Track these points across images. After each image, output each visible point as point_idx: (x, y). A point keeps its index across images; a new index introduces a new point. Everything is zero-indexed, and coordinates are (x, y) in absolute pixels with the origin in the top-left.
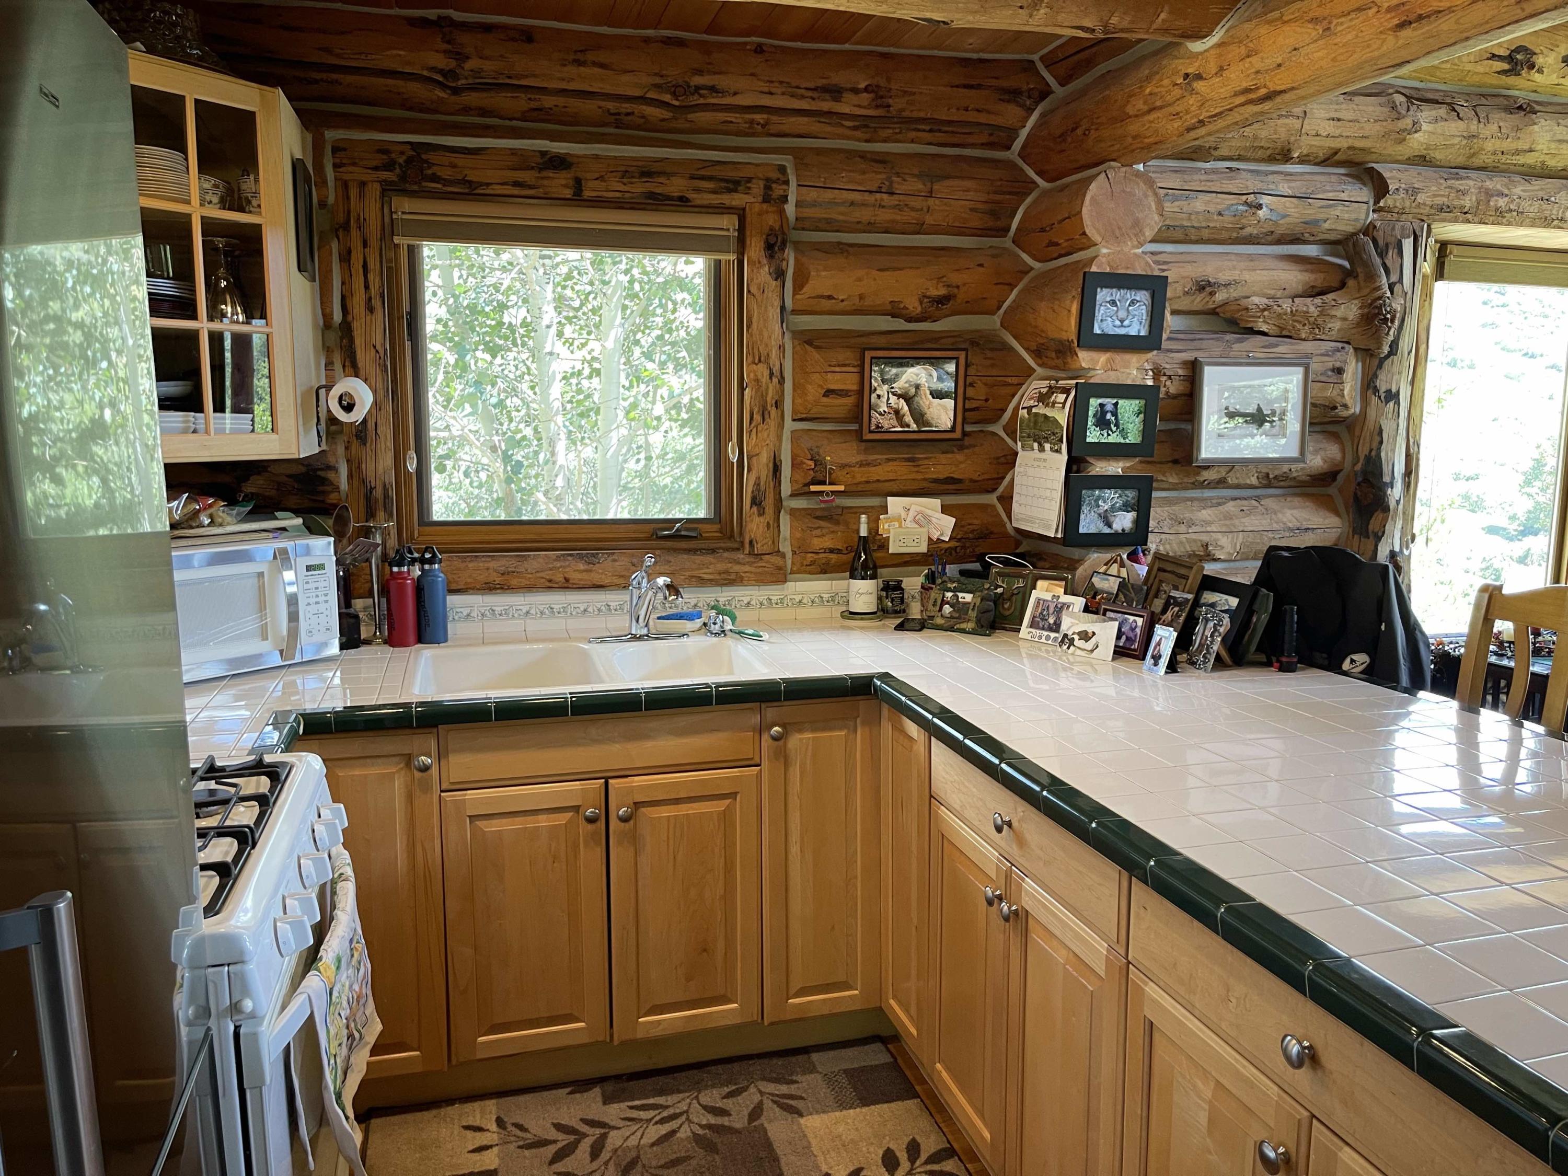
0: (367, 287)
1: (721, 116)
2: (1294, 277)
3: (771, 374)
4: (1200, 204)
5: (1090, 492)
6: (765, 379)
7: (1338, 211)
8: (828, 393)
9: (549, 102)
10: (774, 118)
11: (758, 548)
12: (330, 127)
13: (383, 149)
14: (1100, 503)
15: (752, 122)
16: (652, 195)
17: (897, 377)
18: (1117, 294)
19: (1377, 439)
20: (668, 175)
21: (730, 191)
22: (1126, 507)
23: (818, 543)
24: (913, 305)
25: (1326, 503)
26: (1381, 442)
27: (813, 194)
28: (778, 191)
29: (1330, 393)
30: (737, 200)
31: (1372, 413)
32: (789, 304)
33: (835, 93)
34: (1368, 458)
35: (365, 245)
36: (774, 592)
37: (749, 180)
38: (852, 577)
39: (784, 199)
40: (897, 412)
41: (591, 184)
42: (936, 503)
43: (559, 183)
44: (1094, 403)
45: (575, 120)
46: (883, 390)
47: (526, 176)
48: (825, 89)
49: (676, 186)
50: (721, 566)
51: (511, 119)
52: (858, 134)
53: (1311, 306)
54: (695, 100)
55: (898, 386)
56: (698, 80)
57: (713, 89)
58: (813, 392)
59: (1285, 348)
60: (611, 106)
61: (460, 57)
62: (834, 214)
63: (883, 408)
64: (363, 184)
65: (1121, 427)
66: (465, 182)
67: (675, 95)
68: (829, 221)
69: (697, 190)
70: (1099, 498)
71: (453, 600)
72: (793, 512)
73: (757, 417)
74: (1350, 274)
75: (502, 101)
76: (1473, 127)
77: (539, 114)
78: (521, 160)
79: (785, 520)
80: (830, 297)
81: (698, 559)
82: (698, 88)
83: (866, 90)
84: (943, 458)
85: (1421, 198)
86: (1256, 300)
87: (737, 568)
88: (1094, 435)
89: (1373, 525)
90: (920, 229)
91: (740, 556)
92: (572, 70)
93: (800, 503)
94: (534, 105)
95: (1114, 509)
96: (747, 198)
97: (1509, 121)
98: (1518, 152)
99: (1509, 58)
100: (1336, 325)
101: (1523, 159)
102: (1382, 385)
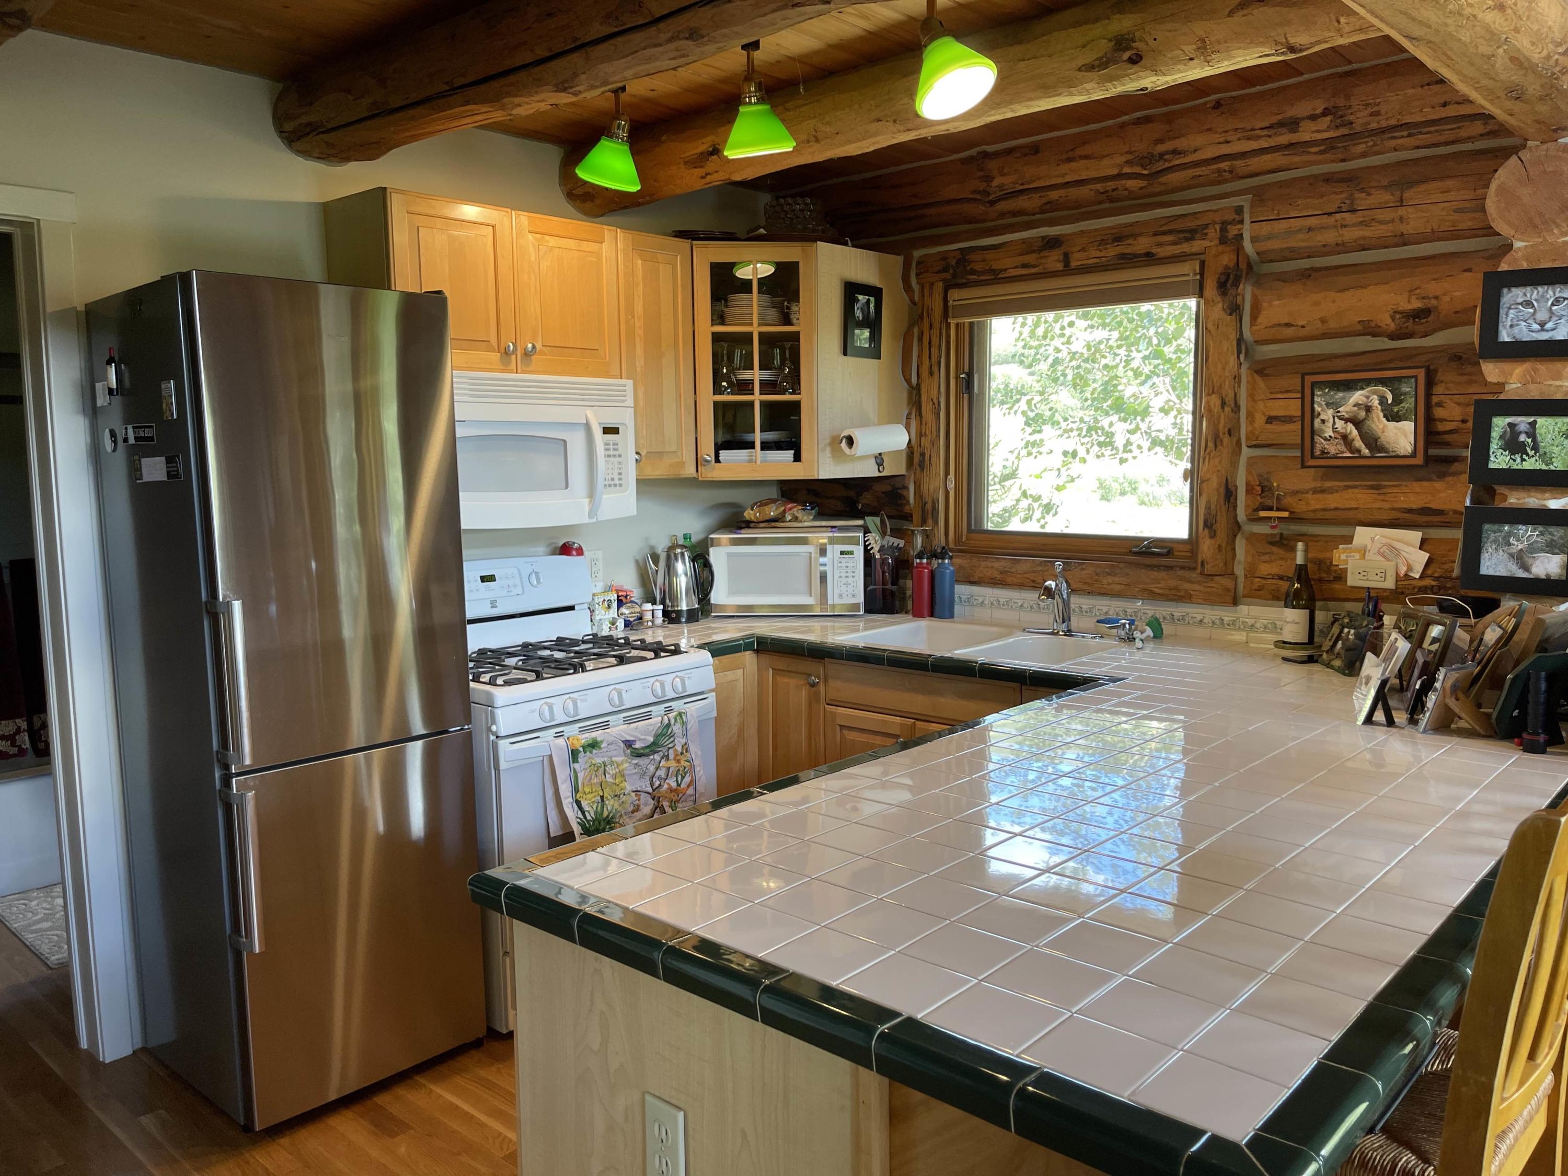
0: (930, 358)
1: (1190, 173)
3: (1223, 404)
5: (1496, 527)
6: (1217, 407)
8: (1270, 420)
9: (1054, 195)
10: (1238, 163)
11: (1208, 569)
12: (917, 248)
13: (944, 257)
14: (1512, 540)
15: (1219, 171)
16: (1123, 256)
17: (1344, 401)
18: (1532, 293)
20: (1135, 236)
21: (1187, 240)
22: (1551, 548)
23: (1265, 569)
24: (1386, 321)
27: (1266, 228)
28: (1233, 231)
30: (1197, 245)
32: (1247, 334)
33: (1293, 124)
35: (931, 328)
36: (1227, 613)
37: (1206, 226)
39: (1240, 237)
40: (1345, 437)
41: (1076, 255)
42: (1416, 536)
43: (1053, 260)
45: (1077, 205)
46: (1328, 414)
47: (1030, 258)
48: (1281, 124)
49: (1142, 245)
50: (1172, 583)
54: (1161, 166)
55: (1344, 410)
56: (1161, 148)
57: (1175, 152)
58: (1260, 420)
61: (989, 179)
63: (1329, 433)
64: (932, 284)
65: (1542, 451)
66: (992, 271)
67: (1144, 167)
68: (1291, 250)
69: (1160, 245)
70: (1509, 534)
72: (1252, 538)
73: (1211, 445)
75: (1023, 203)
77: (1052, 206)
78: (1028, 247)
79: (1240, 545)
80: (1288, 325)
82: (1161, 155)
83: (1326, 112)
87: (1187, 586)
88: (1499, 460)
91: (1194, 575)
92: (1065, 168)
93: (1262, 529)
95: (1533, 549)
96: (1208, 244)
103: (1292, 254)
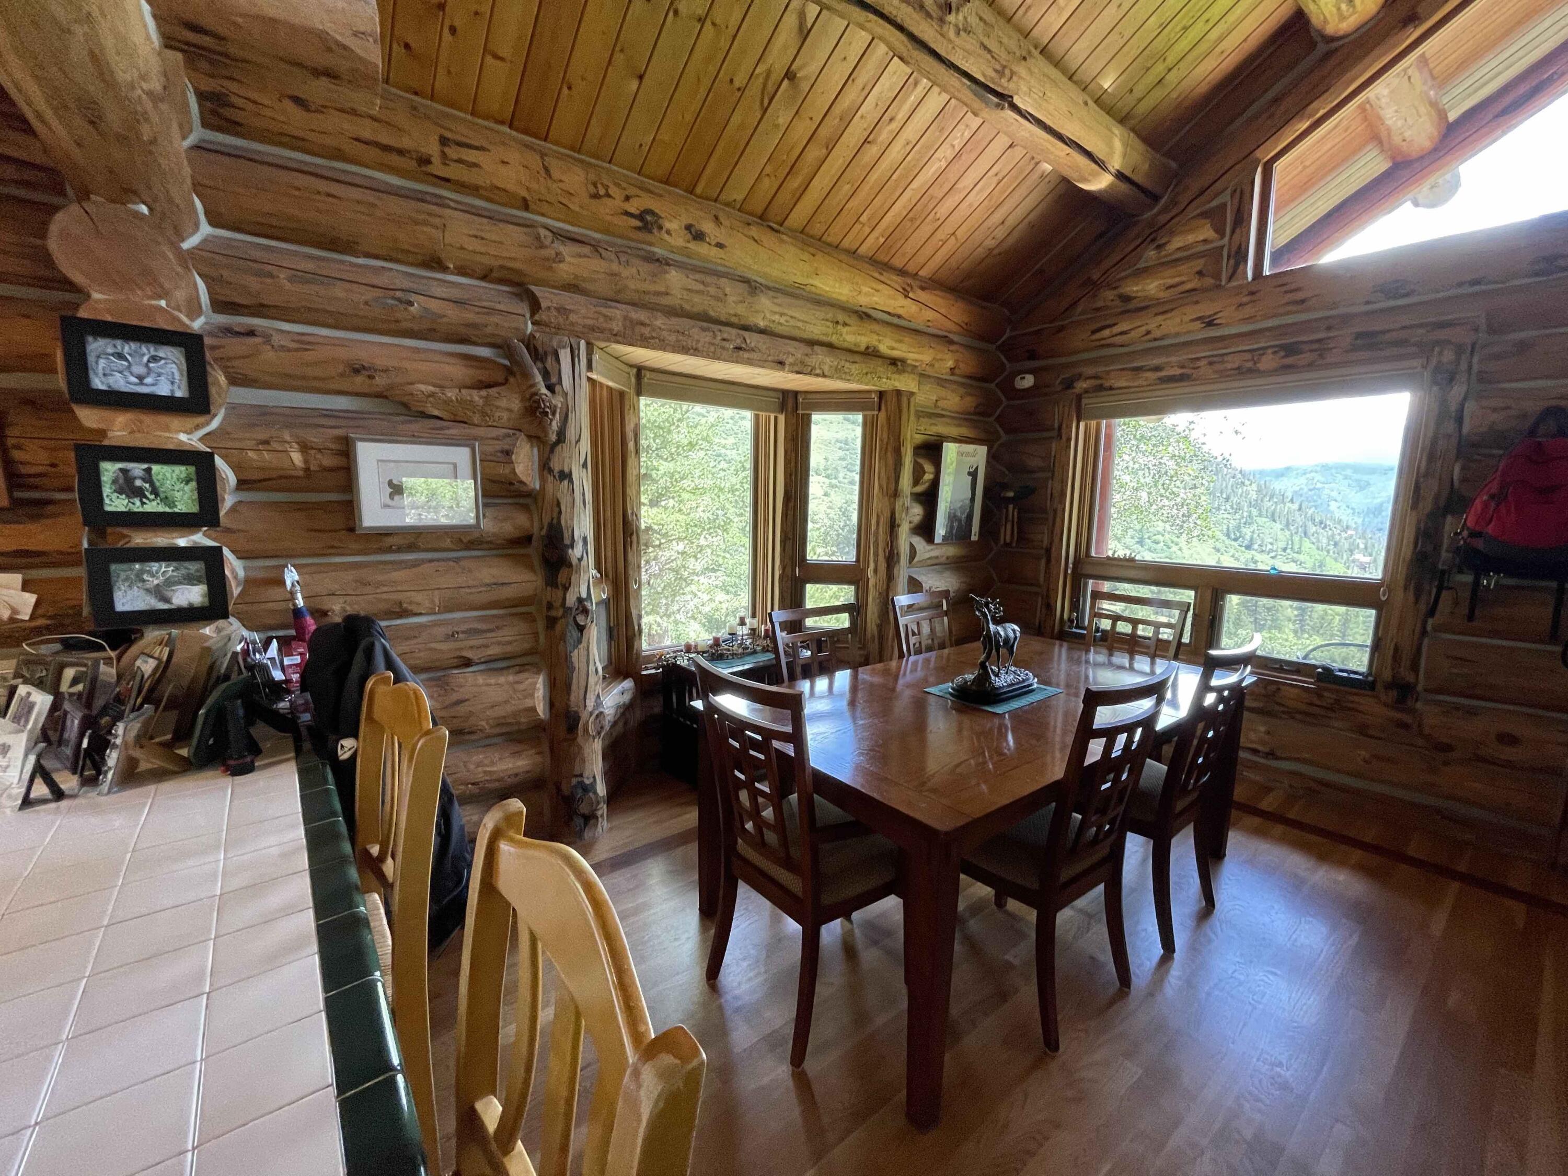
2: (458, 371)
7: (495, 319)
14: (145, 577)
18: (124, 347)
19: (556, 510)
25: (523, 561)
26: (560, 513)
29: (503, 470)
31: (550, 487)
34: (551, 525)
42: (16, 579)
44: (110, 467)
53: (477, 396)
59: (455, 430)
70: (142, 571)
74: (509, 371)
76: (615, 267)
85: (573, 318)
86: (422, 387)
88: (115, 503)
89: (561, 578)
95: (169, 583)
97: (646, 268)
98: (658, 294)
99: (640, 217)
100: (505, 415)
101: (665, 301)
102: (556, 465)
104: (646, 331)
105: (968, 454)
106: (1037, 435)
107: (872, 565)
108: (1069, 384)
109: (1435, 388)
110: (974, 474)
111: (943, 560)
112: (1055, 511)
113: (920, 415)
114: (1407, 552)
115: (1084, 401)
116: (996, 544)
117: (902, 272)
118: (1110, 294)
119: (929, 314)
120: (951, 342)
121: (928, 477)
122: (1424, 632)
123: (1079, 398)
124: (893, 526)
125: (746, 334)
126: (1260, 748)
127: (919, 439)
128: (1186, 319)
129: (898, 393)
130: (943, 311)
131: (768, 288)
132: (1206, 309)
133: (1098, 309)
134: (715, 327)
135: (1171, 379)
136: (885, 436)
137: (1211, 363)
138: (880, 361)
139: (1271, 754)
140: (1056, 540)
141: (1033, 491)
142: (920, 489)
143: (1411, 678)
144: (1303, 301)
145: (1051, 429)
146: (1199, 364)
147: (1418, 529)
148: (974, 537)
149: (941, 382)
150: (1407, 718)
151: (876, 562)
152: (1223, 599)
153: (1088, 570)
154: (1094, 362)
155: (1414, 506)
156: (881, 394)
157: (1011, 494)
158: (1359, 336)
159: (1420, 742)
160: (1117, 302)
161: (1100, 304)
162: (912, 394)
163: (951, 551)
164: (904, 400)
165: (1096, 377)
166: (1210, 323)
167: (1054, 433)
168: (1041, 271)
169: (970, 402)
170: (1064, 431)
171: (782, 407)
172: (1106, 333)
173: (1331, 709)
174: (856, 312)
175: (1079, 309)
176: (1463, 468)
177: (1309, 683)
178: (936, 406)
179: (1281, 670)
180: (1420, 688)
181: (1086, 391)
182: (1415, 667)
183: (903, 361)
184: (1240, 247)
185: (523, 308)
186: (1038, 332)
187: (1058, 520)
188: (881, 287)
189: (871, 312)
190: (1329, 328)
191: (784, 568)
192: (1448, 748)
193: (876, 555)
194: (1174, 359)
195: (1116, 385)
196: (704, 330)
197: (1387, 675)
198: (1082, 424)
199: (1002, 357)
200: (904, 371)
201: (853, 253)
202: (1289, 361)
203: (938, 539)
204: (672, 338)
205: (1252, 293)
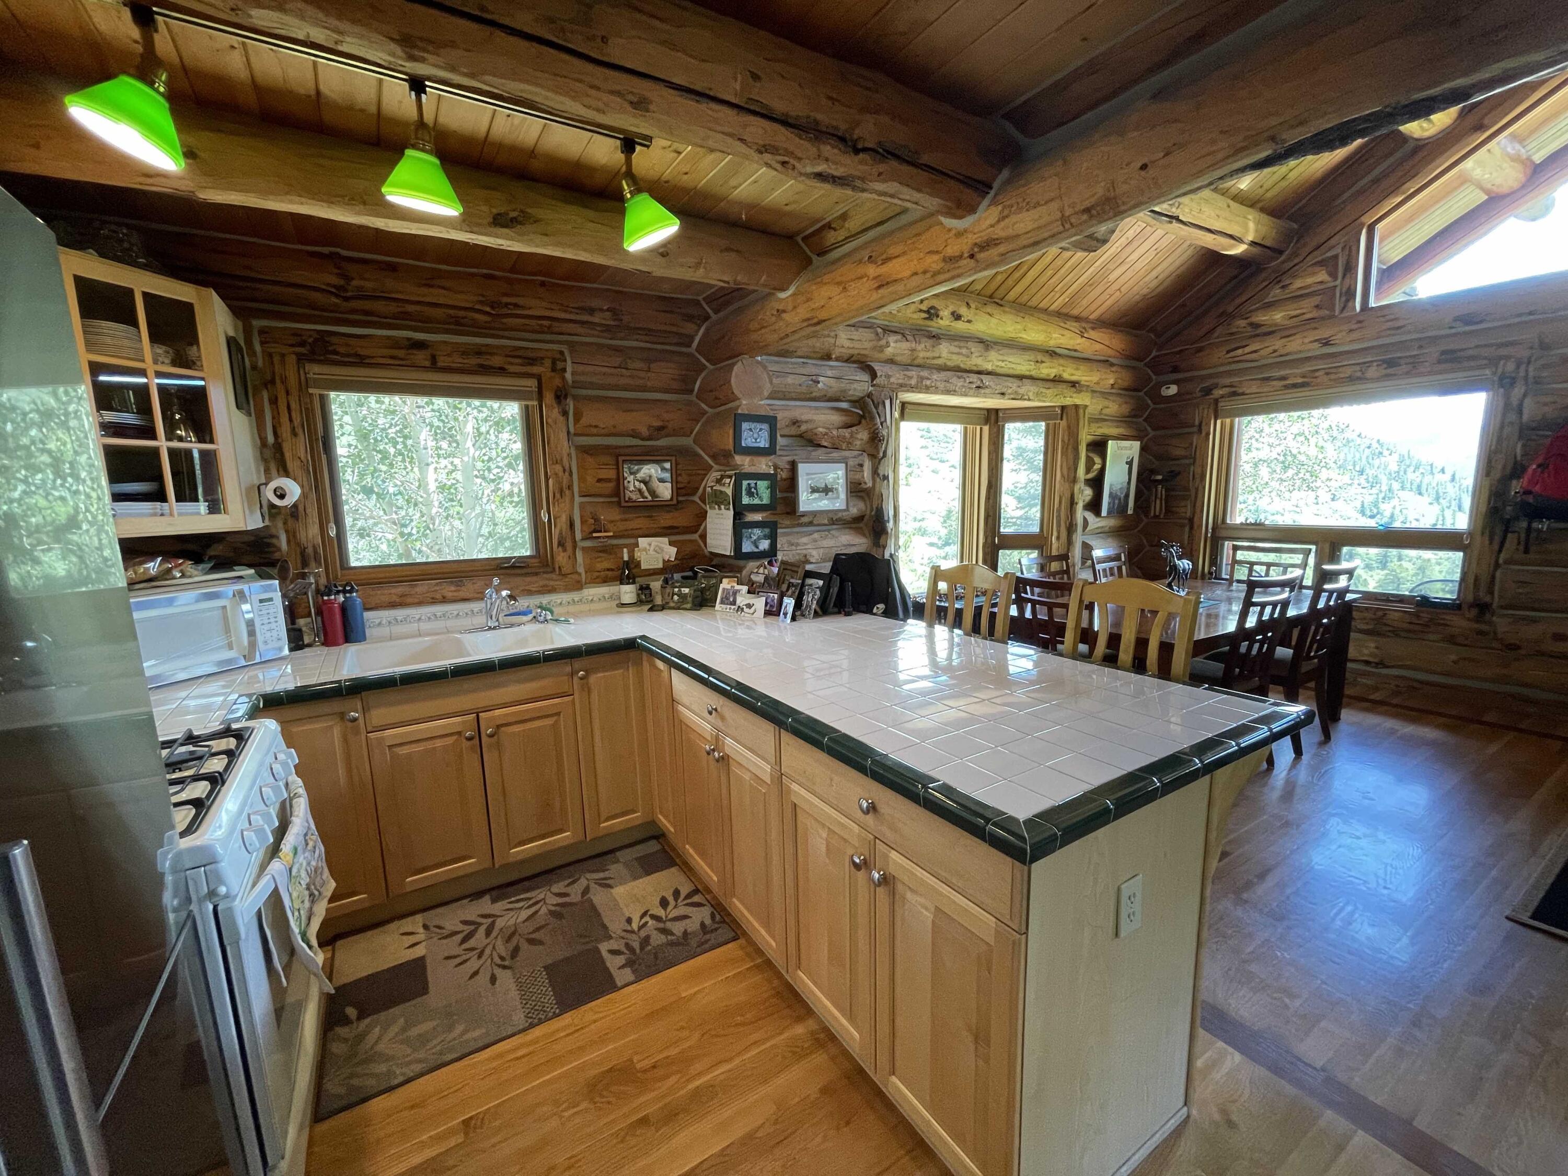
0: (291, 420)
1: (523, 321)
2: (836, 418)
3: (564, 471)
4: (790, 380)
6: (561, 474)
7: (855, 386)
8: (599, 480)
9: (411, 308)
10: (555, 324)
11: (564, 570)
12: (255, 318)
13: (296, 333)
15: (541, 325)
16: (482, 366)
17: (638, 471)
18: (753, 425)
19: (880, 499)
20: (491, 354)
21: (531, 364)
22: (765, 537)
23: (599, 566)
24: (644, 431)
25: (859, 531)
26: (883, 500)
27: (581, 368)
28: (560, 365)
29: (858, 476)
30: (536, 370)
31: (877, 486)
32: (572, 430)
33: (591, 311)
34: (877, 509)
35: (288, 393)
36: (575, 596)
37: (542, 358)
38: (622, 583)
39: (564, 370)
40: (640, 491)
41: (442, 358)
42: (666, 540)
43: (421, 357)
44: (745, 483)
45: (428, 320)
46: (631, 478)
47: (399, 353)
48: (582, 309)
49: (497, 361)
50: (541, 583)
51: (386, 318)
52: (605, 334)
53: (846, 433)
54: (505, 311)
55: (640, 475)
56: (506, 300)
57: (516, 306)
58: (590, 480)
59: (835, 454)
60: (452, 312)
61: (347, 278)
62: (594, 379)
63: (632, 488)
64: (283, 355)
66: (357, 355)
67: (492, 308)
68: (591, 383)
69: (512, 364)
71: (367, 615)
72: (583, 549)
73: (558, 495)
74: (863, 417)
75: (379, 306)
76: (913, 345)
77: (406, 315)
78: (395, 344)
79: (579, 555)
80: (596, 427)
81: (528, 579)
82: (507, 305)
83: (608, 310)
84: (668, 516)
85: (892, 380)
86: (821, 430)
87: (552, 583)
88: (746, 500)
89: (882, 541)
90: (644, 389)
91: (553, 576)
92: (425, 290)
93: (588, 544)
94: (400, 310)
96: (542, 369)
97: (929, 342)
98: (934, 358)
99: (928, 312)
100: (858, 443)
101: (936, 362)
102: (881, 472)
103: (592, 386)
104: (928, 383)
105: (1126, 448)
106: (1180, 431)
107: (1055, 534)
108: (1208, 391)
109: (1502, 390)
110: (1130, 463)
111: (1107, 529)
112: (1197, 489)
113: (1094, 420)
114: (1483, 508)
115: (1220, 404)
116: (1146, 516)
117: (1077, 319)
118: (1242, 323)
119: (1098, 347)
120: (1112, 365)
121: (1097, 466)
122: (1497, 565)
123: (1216, 401)
124: (1072, 503)
125: (983, 377)
126: (1371, 659)
127: (1090, 438)
128: (1306, 340)
129: (1077, 407)
130: (1107, 343)
131: (996, 343)
132: (1324, 333)
133: (1232, 334)
134: (965, 375)
135: (1295, 386)
136: (1066, 438)
137: (1327, 374)
138: (1064, 386)
139: (1381, 664)
140: (1198, 510)
141: (1179, 473)
142: (1090, 476)
143: (1487, 599)
144: (1399, 328)
145: (1193, 426)
146: (1317, 374)
147: (1491, 491)
148: (1130, 512)
149: (1105, 395)
150: (1484, 627)
151: (1059, 532)
152: (1340, 551)
153: (1223, 533)
154: (1229, 373)
155: (1488, 474)
156: (1063, 408)
157: (1160, 477)
158: (1444, 353)
159: (1495, 644)
160: (1249, 329)
161: (1235, 330)
162: (1086, 406)
163: (1112, 522)
164: (1081, 411)
165: (1231, 386)
166: (1326, 343)
167: (1195, 429)
168: (1183, 305)
169: (1125, 409)
170: (1204, 428)
171: (987, 421)
172: (1240, 352)
173: (1427, 626)
174: (1047, 352)
175: (1216, 335)
176: (1524, 446)
177: (1410, 608)
178: (1100, 414)
179: (1388, 600)
180: (1495, 605)
181: (1222, 397)
182: (1491, 592)
183: (1077, 382)
184: (1349, 288)
185: (866, 377)
186: (1181, 351)
187: (1200, 495)
188: (1066, 332)
189: (1058, 350)
190: (1421, 347)
191: (986, 537)
192: (1518, 647)
193: (1059, 526)
194: (1296, 371)
195: (1248, 391)
196: (959, 377)
197: (1470, 598)
198: (1219, 422)
199: (1149, 371)
200: (1081, 391)
201: (1045, 311)
202: (1389, 371)
203: (1104, 512)
204: (941, 385)
205: (1360, 322)
